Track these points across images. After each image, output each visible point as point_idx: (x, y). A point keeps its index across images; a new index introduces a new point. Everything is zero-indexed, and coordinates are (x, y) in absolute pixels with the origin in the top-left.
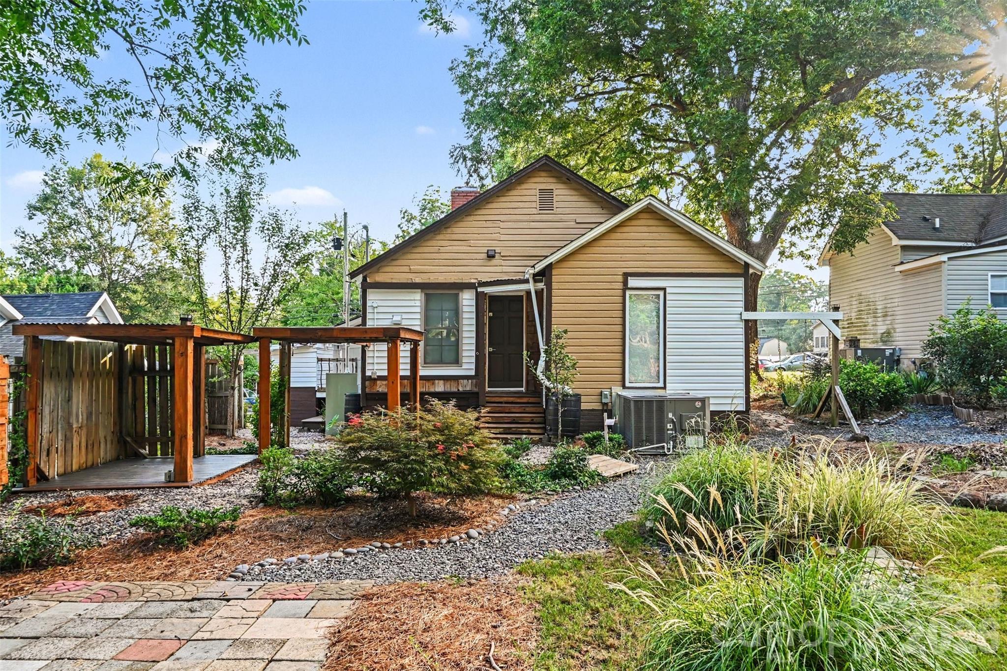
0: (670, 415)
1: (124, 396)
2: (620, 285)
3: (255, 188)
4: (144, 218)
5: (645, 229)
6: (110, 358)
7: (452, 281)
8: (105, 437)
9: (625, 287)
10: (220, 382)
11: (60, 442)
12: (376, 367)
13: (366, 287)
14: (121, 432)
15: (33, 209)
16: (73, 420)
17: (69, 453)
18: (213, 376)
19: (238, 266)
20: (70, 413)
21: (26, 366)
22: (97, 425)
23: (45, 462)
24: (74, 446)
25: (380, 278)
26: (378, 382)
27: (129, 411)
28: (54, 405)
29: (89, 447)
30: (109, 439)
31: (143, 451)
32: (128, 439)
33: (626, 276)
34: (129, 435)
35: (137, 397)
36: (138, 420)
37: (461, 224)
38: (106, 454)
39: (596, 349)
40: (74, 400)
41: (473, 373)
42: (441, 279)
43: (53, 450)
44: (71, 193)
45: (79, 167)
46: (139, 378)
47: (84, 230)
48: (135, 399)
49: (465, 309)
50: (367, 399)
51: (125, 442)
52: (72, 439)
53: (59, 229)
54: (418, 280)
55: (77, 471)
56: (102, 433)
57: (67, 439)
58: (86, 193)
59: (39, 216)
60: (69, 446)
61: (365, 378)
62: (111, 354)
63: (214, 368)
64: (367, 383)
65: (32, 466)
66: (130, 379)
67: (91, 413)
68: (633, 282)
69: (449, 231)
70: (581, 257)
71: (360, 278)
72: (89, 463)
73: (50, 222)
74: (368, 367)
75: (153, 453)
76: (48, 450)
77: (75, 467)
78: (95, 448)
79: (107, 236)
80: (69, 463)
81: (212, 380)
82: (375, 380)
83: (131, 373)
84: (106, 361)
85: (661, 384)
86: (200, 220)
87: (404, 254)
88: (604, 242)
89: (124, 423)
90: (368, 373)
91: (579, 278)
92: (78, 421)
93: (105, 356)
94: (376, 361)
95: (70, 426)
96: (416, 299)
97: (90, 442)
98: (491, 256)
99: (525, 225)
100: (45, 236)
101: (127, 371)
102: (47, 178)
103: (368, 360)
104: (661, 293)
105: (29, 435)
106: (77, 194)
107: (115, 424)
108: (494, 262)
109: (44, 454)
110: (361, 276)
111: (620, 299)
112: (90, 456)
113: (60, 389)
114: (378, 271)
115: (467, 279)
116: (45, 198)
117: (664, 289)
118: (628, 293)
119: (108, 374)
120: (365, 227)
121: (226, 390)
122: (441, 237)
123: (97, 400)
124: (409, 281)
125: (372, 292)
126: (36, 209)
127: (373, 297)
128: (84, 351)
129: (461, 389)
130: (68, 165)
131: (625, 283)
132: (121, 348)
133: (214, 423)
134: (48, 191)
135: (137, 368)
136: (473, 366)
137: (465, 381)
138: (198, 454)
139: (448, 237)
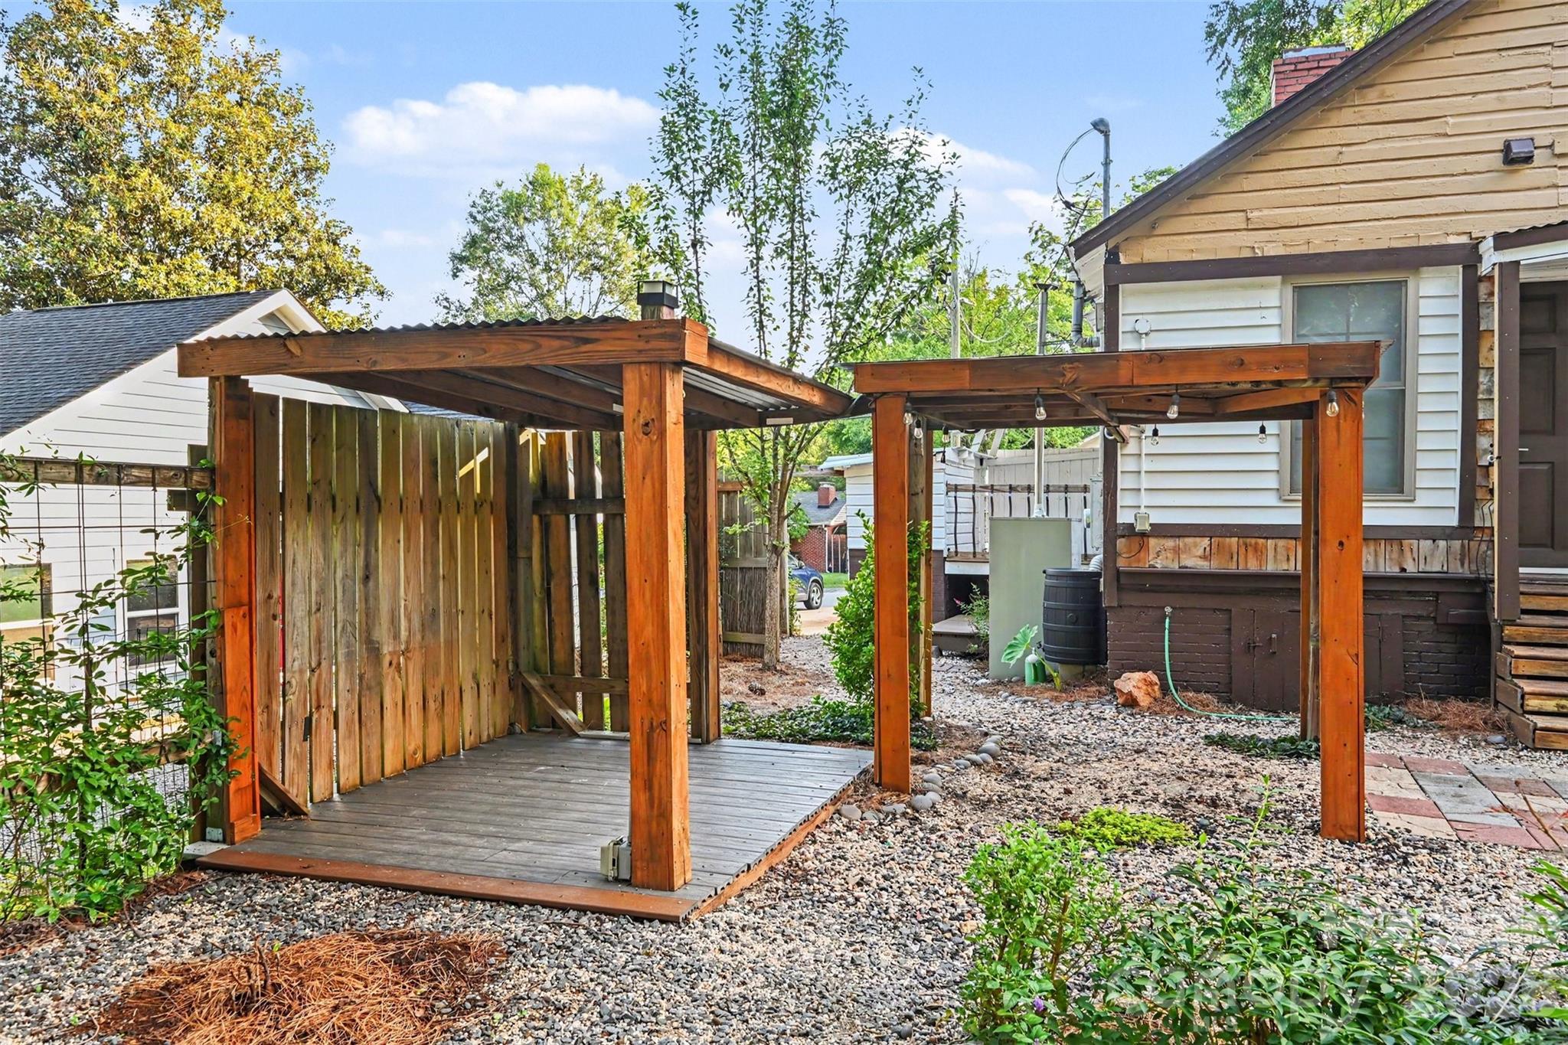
1: (521, 566)
3: (818, 60)
4: (612, 263)
6: (484, 464)
7: (1383, 245)
8: (475, 676)
10: (746, 535)
11: (343, 693)
12: (1145, 499)
13: (1117, 276)
14: (516, 665)
15: (460, 259)
16: (382, 633)
17: (373, 724)
18: (730, 522)
19: (779, 262)
20: (370, 615)
21: (212, 471)
22: (451, 644)
23: (299, 759)
24: (388, 703)
25: (1154, 251)
26: (1152, 541)
27: (536, 606)
28: (321, 591)
29: (432, 706)
30: (485, 681)
31: (567, 715)
32: (534, 682)
34: (536, 669)
35: (553, 572)
36: (557, 632)
38: (478, 718)
40: (383, 577)
41: (1452, 520)
42: (1348, 241)
43: (324, 719)
44: (509, 233)
45: (518, 189)
46: (557, 520)
47: (526, 288)
48: (548, 575)
49: (1427, 327)
50: (1120, 588)
51: (528, 690)
52: (380, 685)
53: (493, 289)
54: (1272, 250)
55: (399, 776)
56: (464, 666)
57: (368, 688)
58: (527, 229)
59: (469, 274)
60: (371, 708)
61: (1113, 531)
62: (484, 454)
63: (731, 503)
64: (1121, 543)
65: (245, 775)
66: (536, 518)
67: (434, 614)
69: (1372, 95)
71: (1099, 253)
72: (433, 750)
73: (481, 280)
74: (1123, 499)
75: (593, 720)
76: (308, 721)
77: (391, 764)
78: (448, 709)
79: (559, 297)
80: (375, 754)
81: (730, 530)
82: (1143, 535)
83: (536, 506)
84: (471, 472)
86: (698, 148)
87: (1229, 177)
89: (522, 641)
90: (1124, 517)
92: (396, 637)
93: (468, 457)
94: (1145, 482)
95: (373, 650)
96: (1268, 305)
97: (433, 693)
98: (1514, 159)
100: (475, 302)
101: (526, 501)
102: (474, 210)
103: (1123, 482)
105: (230, 683)
106: (515, 232)
107: (501, 639)
108: (1527, 175)
109: (297, 731)
110: (1102, 249)
112: (434, 728)
113: (337, 546)
114: (1151, 232)
115: (1431, 235)
116: (473, 243)
119: (478, 505)
120: (1101, 126)
121: (758, 554)
122: (1347, 115)
123: (450, 578)
124: (1247, 254)
125: (1133, 293)
126: (462, 259)
127: (1136, 305)
128: (409, 437)
129: (1411, 568)
130: (504, 187)
132: (511, 436)
133: (733, 629)
134: (476, 230)
135: (550, 494)
136: (1453, 500)
137: (1426, 544)
138: (701, 736)
139: (1371, 113)
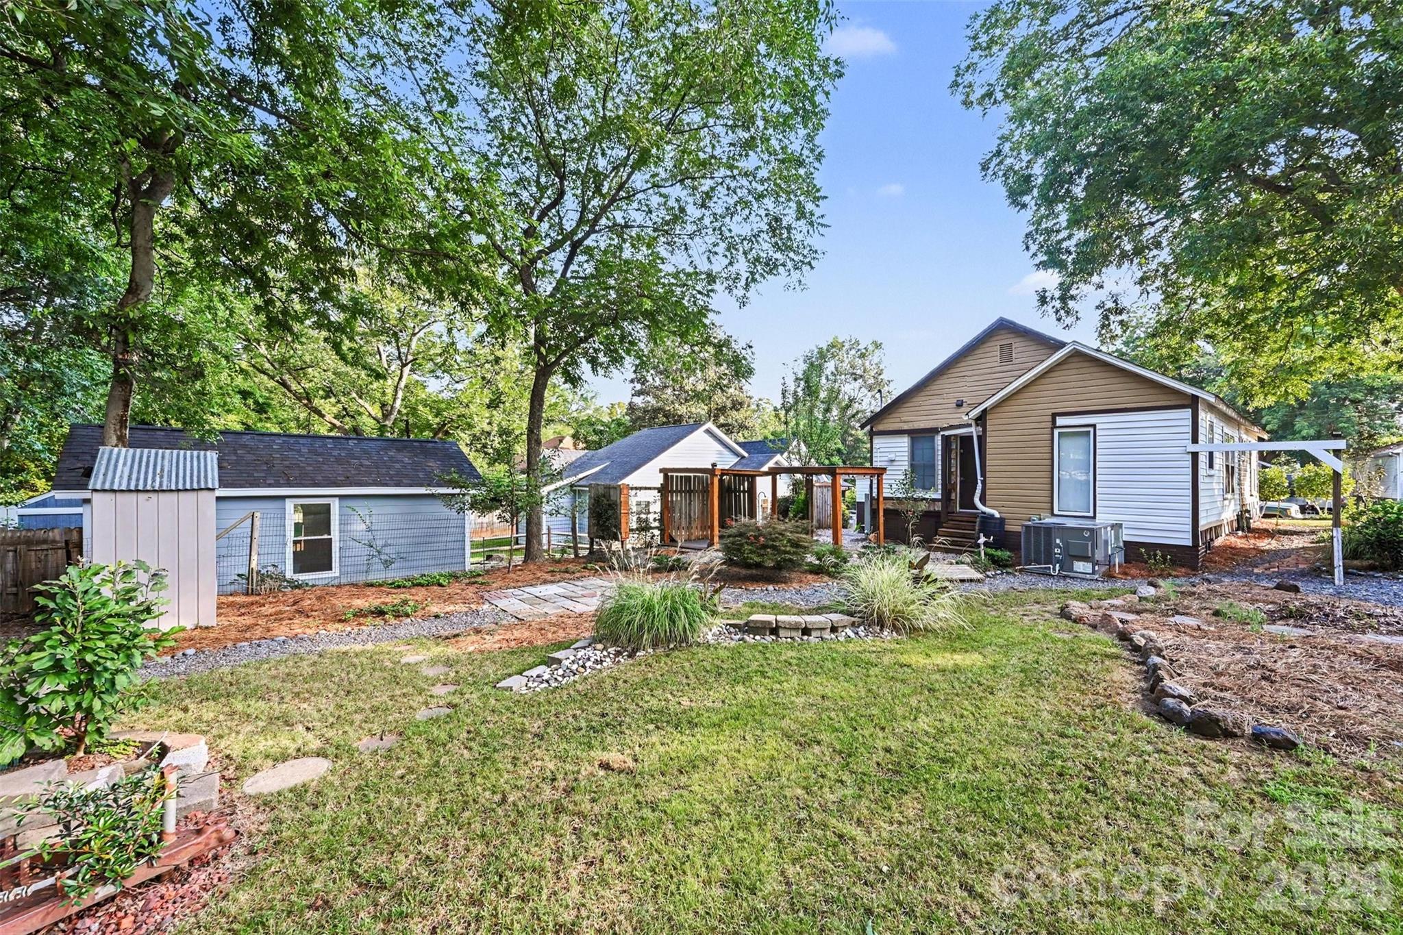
0: (1058, 541)
2: (1049, 425)
5: (1074, 372)
7: (930, 427)
9: (1054, 426)
13: (872, 434)
23: (675, 533)
24: (693, 527)
25: (881, 427)
29: (703, 528)
33: (1054, 416)
37: (938, 382)
39: (1026, 480)
40: (693, 504)
41: (941, 497)
42: (922, 425)
43: (681, 528)
52: (692, 523)
54: (906, 428)
57: (690, 523)
60: (690, 527)
65: (666, 534)
67: (703, 511)
68: (1060, 421)
69: (928, 388)
70: (1012, 402)
71: (868, 428)
72: (703, 537)
76: (678, 527)
80: (691, 535)
85: (1091, 514)
87: (896, 409)
88: (1033, 388)
91: (1011, 421)
92: (695, 515)
96: (904, 442)
98: (959, 405)
99: (988, 376)
104: (1091, 430)
108: (959, 409)
109: (675, 529)
110: (869, 426)
111: (1048, 437)
112: (703, 533)
113: (684, 498)
114: (880, 422)
115: (939, 424)
117: (1094, 426)
118: (1056, 432)
122: (922, 394)
124: (901, 428)
125: (877, 438)
127: (878, 442)
129: (936, 509)
131: (1054, 421)
136: (940, 491)
137: (938, 503)
139: (927, 393)
